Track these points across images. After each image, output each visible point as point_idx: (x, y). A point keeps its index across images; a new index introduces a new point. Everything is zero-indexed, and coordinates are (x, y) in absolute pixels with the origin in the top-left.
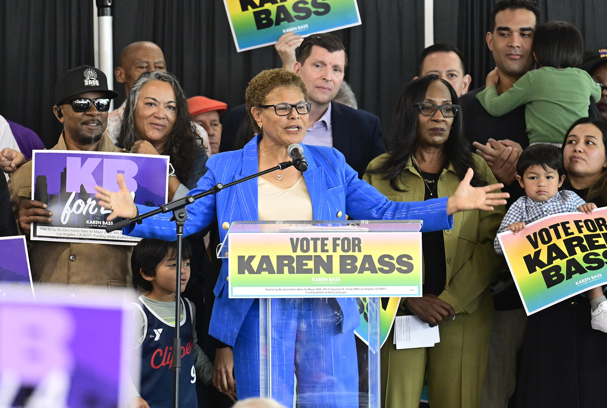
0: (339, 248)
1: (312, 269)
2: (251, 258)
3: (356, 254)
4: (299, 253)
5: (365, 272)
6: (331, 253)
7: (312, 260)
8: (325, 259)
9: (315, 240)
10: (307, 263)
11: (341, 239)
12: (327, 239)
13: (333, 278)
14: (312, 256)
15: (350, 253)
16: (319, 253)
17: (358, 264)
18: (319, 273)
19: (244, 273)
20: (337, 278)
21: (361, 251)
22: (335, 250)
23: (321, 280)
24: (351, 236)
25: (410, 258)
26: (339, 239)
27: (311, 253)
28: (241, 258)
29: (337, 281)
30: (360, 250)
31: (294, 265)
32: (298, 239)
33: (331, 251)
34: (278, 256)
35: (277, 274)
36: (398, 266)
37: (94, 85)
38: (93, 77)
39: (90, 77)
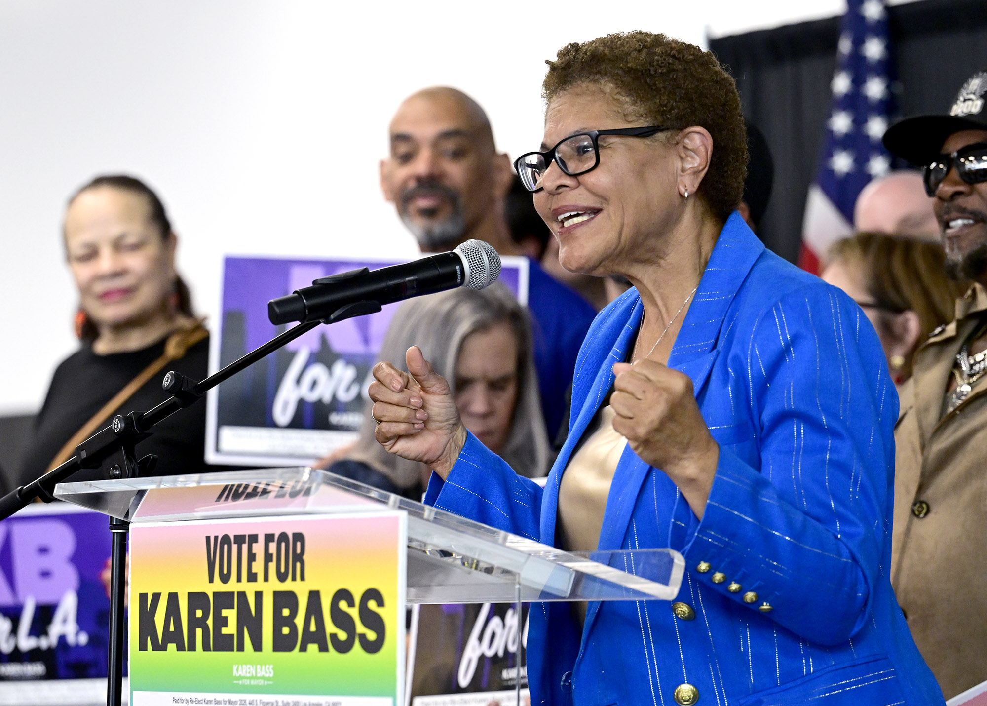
0: (272, 568)
1: (234, 635)
3: (297, 587)
5: (310, 646)
6: (260, 584)
7: (234, 609)
8: (252, 604)
9: (240, 539)
10: (227, 617)
11: (276, 538)
12: (256, 539)
13: (263, 668)
14: (234, 593)
15: (289, 585)
16: (244, 585)
17: (300, 622)
18: (243, 650)
19: (146, 649)
20: (268, 667)
21: (304, 580)
22: (266, 578)
23: (246, 671)
24: (291, 527)
25: (380, 600)
26: (273, 538)
27: (233, 585)
28: (143, 597)
29: (268, 675)
30: (302, 577)
31: (210, 622)
32: (216, 538)
33: (260, 577)
34: (190, 595)
35: (188, 651)
36: (360, 628)
37: (966, 113)
38: (974, 94)
39: (967, 94)
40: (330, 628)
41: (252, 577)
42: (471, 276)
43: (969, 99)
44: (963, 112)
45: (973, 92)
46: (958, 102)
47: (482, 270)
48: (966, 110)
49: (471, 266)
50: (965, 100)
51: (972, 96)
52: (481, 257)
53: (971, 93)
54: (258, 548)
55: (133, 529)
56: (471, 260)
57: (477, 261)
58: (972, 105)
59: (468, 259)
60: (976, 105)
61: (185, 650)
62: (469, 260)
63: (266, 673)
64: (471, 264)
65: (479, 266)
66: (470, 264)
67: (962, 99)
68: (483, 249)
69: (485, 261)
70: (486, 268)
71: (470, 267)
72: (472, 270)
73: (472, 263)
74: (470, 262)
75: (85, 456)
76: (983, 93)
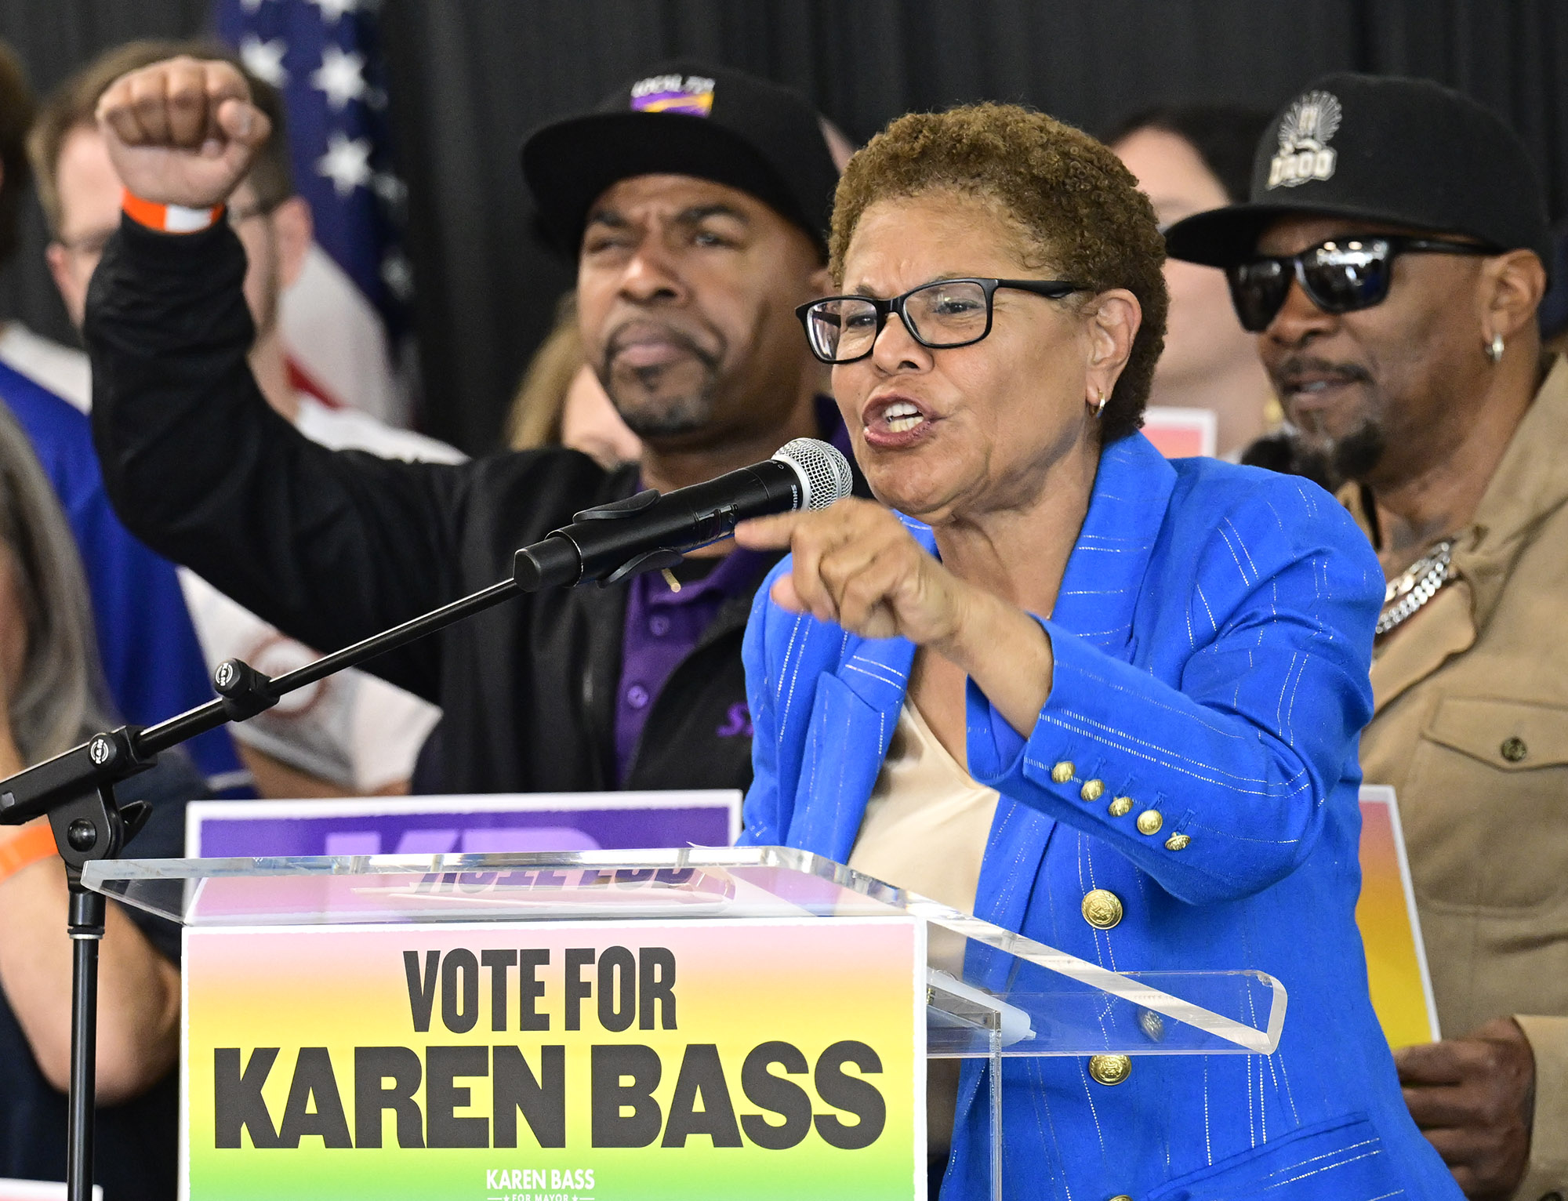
0: (589, 1007)
1: (488, 1119)
2: (265, 1058)
3: (656, 1039)
4: (440, 1035)
5: (690, 1138)
6: (557, 1034)
7: (487, 1075)
8: (535, 1064)
9: (499, 960)
10: (468, 1090)
11: (597, 957)
12: (542, 956)
13: (568, 1174)
14: (486, 1048)
15: (633, 1035)
16: (513, 1035)
17: (664, 1095)
18: (513, 1144)
19: (237, 1144)
20: (581, 1172)
21: (674, 1027)
22: (573, 1022)
23: (521, 1182)
24: (635, 938)
25: (870, 1060)
26: (586, 955)
27: (482, 1035)
28: (225, 1058)
29: (579, 1187)
30: (670, 1023)
31: (420, 1098)
32: (433, 956)
33: (558, 1019)
34: (360, 1053)
35: (356, 1147)
36: (820, 1106)
37: (1305, 178)
38: (1313, 137)
39: (1300, 138)
40: (742, 1105)
41: (534, 1022)
42: (812, 502)
43: (1306, 150)
44: (1297, 176)
45: (1310, 134)
46: (1282, 153)
47: (831, 493)
48: (1304, 173)
49: (813, 485)
50: (1297, 152)
51: (1309, 143)
52: (829, 470)
53: (1305, 137)
54: (552, 975)
55: (192, 937)
56: (813, 475)
57: (823, 477)
58: (1315, 161)
59: (808, 473)
60: (1322, 163)
61: (352, 1147)
62: (810, 474)
63: (575, 1182)
64: (814, 482)
65: (826, 484)
66: (811, 481)
67: (1288, 147)
68: (830, 456)
69: (836, 477)
70: (837, 489)
71: (812, 487)
72: (814, 491)
73: (815, 479)
74: (812, 478)
75: (13, 804)
76: (1330, 137)
